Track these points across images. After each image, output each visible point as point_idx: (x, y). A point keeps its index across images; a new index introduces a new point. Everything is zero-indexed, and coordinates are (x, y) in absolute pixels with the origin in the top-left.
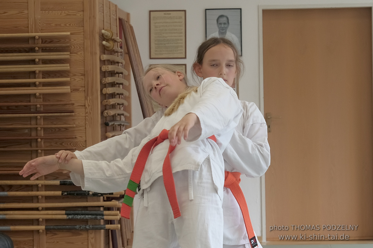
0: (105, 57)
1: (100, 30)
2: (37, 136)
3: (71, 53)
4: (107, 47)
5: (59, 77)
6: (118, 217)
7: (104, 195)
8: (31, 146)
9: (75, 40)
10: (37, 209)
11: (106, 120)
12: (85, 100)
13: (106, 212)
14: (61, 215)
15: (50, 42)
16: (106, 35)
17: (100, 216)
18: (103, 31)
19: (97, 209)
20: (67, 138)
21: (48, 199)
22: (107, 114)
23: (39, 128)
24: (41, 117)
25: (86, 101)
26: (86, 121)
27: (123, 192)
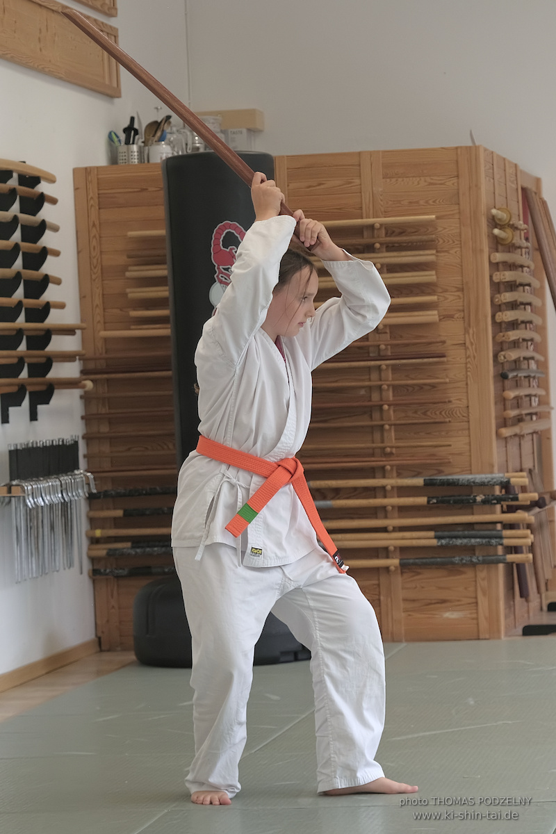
0: (499, 257)
1: (489, 210)
2: (381, 400)
3: (437, 252)
4: (502, 239)
5: (417, 295)
6: (529, 541)
7: (502, 503)
8: (371, 417)
9: (445, 228)
10: (384, 530)
11: (503, 369)
12: (465, 334)
13: (507, 532)
14: (427, 539)
15: (400, 234)
16: (499, 217)
17: (497, 540)
18: (494, 211)
19: (490, 526)
20: (435, 403)
21: (403, 510)
22: (505, 357)
23: (385, 387)
24: (387, 366)
25: (467, 336)
26: (467, 371)
27: (536, 496)
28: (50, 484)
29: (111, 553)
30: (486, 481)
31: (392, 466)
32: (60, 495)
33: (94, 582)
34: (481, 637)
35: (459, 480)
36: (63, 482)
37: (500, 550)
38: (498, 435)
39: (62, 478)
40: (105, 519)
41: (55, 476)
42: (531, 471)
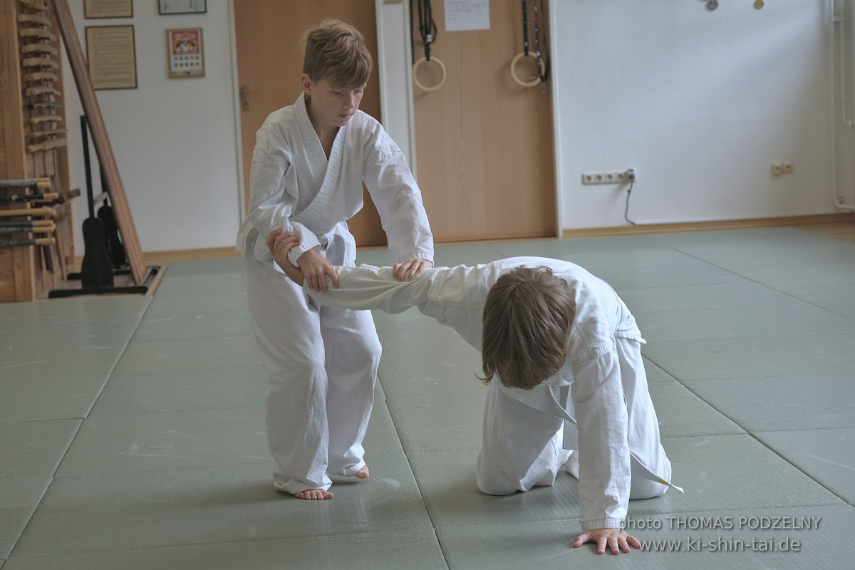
0: (24, 18)
4: (27, 4)
6: (52, 228)
7: (32, 201)
11: (30, 101)
13: (35, 223)
17: (28, 228)
19: (23, 218)
22: (30, 93)
27: (56, 195)
30: (19, 184)
37: (30, 236)
38: (27, 151)
42: (52, 177)
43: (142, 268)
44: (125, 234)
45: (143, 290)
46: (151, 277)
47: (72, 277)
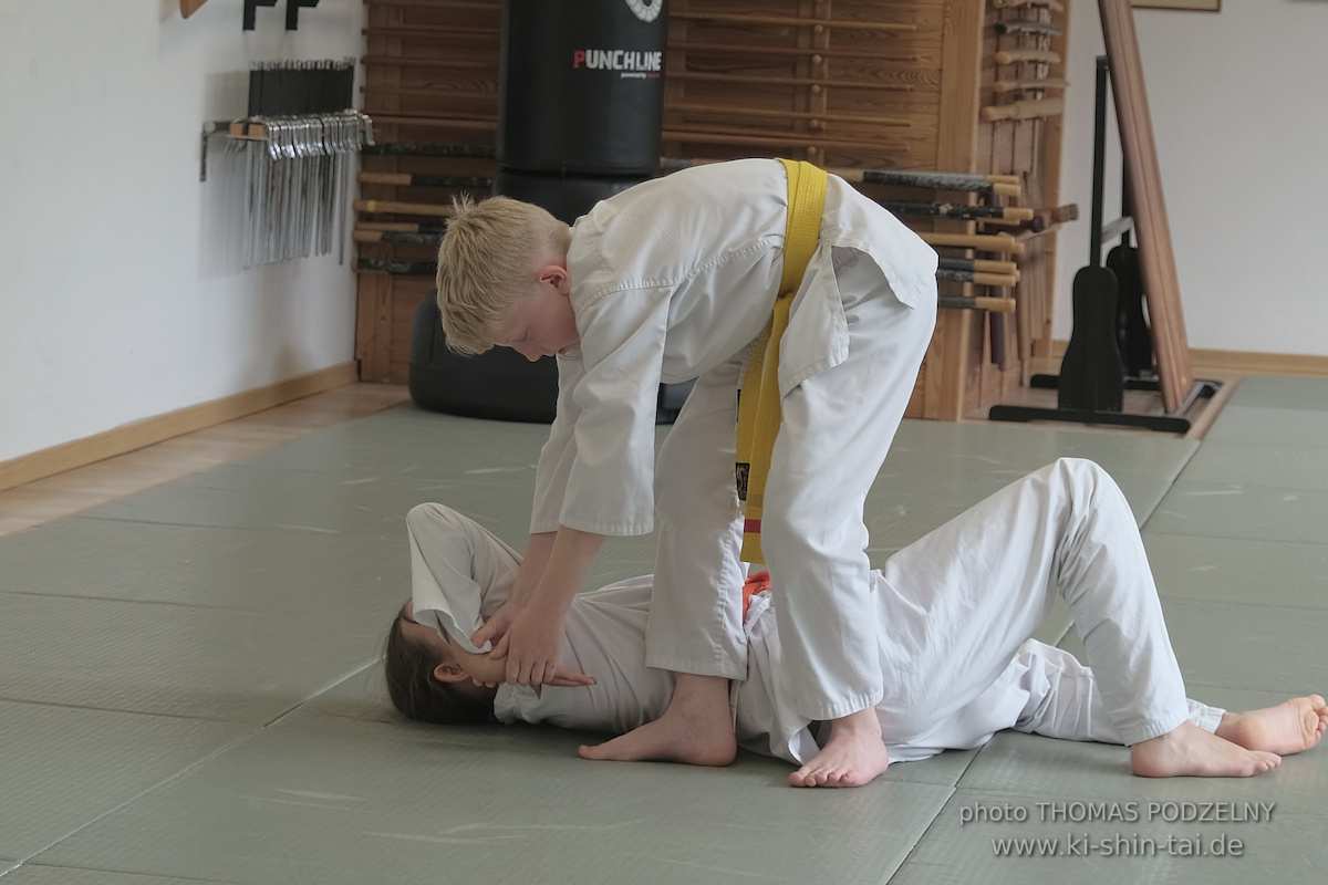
2: (812, 47)
6: (1013, 280)
7: (979, 219)
8: (794, 73)
11: (999, 18)
13: (981, 264)
17: (966, 274)
19: (957, 252)
20: (892, 60)
22: (1004, 2)
23: (819, 28)
26: (944, 17)
27: (1030, 213)
28: (307, 126)
29: (388, 237)
30: (958, 183)
31: (817, 148)
32: (320, 145)
33: (359, 277)
34: (927, 415)
35: (916, 178)
36: (326, 125)
37: (968, 289)
38: (982, 117)
39: (324, 120)
40: (384, 186)
41: (316, 115)
42: (1025, 176)
43: (1184, 380)
44: (1158, 305)
45: (1181, 427)
46: (1200, 400)
47: (1040, 382)
